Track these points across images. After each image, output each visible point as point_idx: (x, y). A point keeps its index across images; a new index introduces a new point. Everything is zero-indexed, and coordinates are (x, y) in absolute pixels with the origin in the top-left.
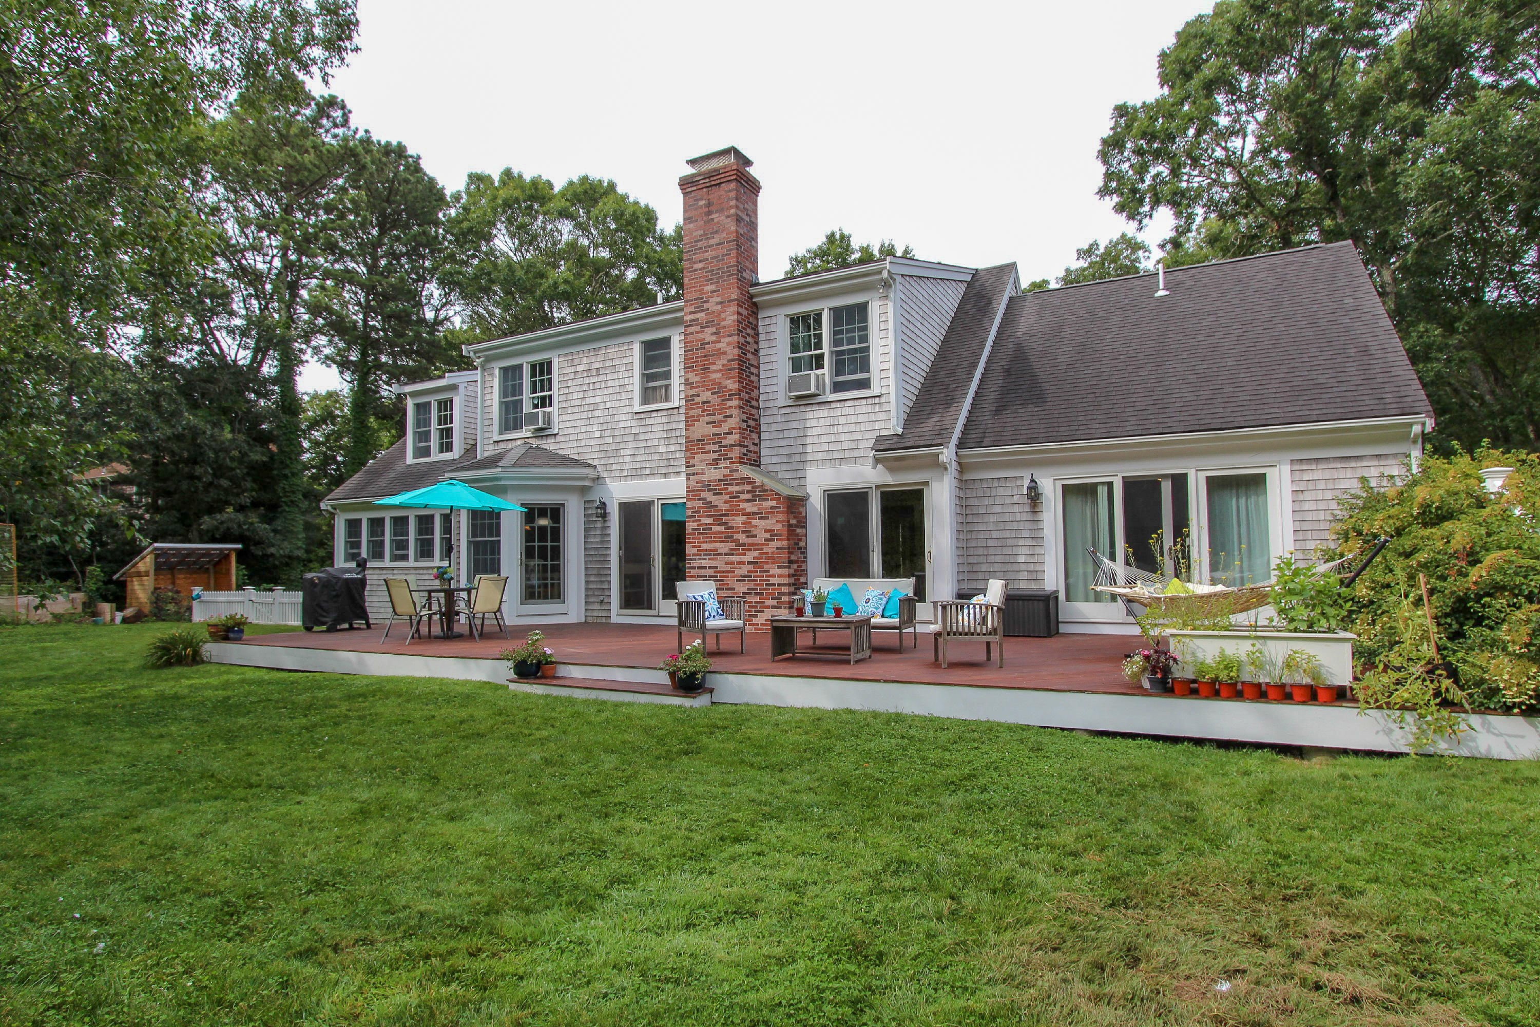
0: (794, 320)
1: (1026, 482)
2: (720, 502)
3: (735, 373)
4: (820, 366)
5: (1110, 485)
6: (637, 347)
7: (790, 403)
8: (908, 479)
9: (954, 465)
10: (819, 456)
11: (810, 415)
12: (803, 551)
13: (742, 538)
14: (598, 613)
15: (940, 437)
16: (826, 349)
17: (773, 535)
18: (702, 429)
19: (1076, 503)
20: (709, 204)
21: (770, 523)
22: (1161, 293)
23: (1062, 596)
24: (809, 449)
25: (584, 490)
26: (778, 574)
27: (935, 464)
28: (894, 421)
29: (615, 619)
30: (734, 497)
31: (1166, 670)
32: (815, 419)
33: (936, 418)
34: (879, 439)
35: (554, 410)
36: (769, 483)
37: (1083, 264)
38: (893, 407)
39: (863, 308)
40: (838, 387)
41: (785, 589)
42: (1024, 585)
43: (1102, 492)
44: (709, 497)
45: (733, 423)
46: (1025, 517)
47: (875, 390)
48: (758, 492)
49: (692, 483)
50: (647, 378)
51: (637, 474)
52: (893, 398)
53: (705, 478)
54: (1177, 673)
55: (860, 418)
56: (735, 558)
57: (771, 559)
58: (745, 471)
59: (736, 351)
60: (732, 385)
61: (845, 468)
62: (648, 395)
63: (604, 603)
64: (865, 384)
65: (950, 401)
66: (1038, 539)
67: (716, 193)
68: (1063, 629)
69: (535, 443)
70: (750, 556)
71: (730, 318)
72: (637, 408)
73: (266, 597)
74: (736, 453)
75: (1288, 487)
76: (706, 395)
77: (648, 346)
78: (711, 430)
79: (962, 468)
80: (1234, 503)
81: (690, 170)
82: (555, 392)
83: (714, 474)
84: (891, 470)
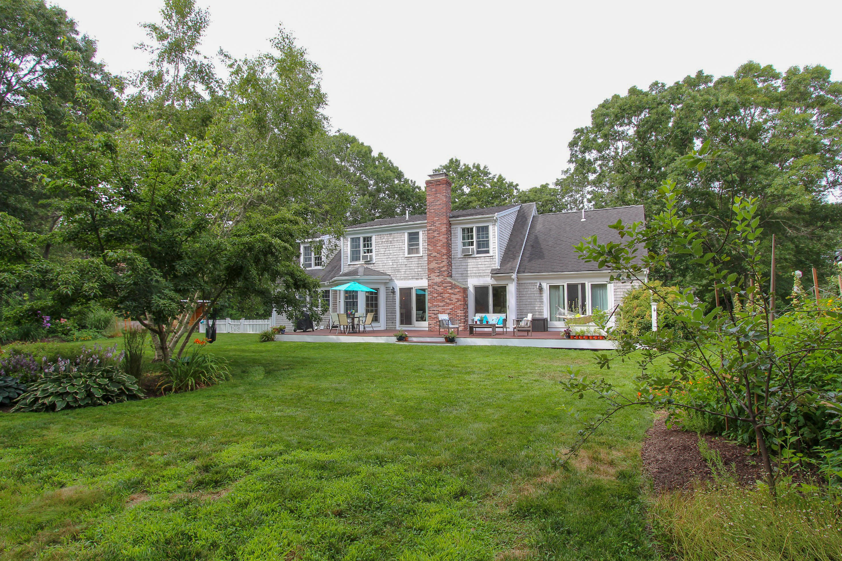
0: (463, 230)
1: (538, 284)
2: (440, 289)
3: (445, 247)
4: (472, 245)
5: (563, 286)
6: (406, 235)
7: (462, 256)
8: (502, 283)
9: (516, 279)
10: (472, 274)
11: (469, 261)
12: (467, 305)
13: (448, 301)
14: (391, 326)
15: (512, 270)
16: (475, 240)
17: (458, 300)
18: (434, 265)
19: (553, 291)
20: (436, 191)
21: (457, 296)
22: (583, 220)
23: (549, 320)
24: (469, 272)
25: (386, 283)
26: (460, 313)
27: (510, 279)
28: (497, 265)
29: (398, 328)
30: (446, 287)
31: (569, 333)
32: (471, 262)
33: (510, 264)
34: (492, 270)
35: (374, 254)
36: (457, 284)
37: (564, 177)
38: (497, 260)
39: (487, 228)
40: (478, 252)
41: (462, 317)
42: (537, 316)
43: (561, 288)
44: (436, 287)
45: (445, 263)
46: (538, 295)
47: (491, 254)
48: (453, 286)
49: (430, 283)
50: (410, 245)
51: (406, 278)
52: (497, 257)
53: (435, 281)
54: (571, 334)
55: (486, 263)
56: (445, 308)
57: (458, 308)
58: (449, 279)
59: (446, 240)
60: (444, 251)
61: (481, 278)
62: (410, 252)
63: (394, 323)
64: (487, 252)
65: (514, 258)
66: (542, 302)
67: (438, 188)
68: (549, 329)
69: (366, 266)
70: (450, 307)
71: (444, 229)
72: (406, 255)
73: (236, 322)
74: (446, 273)
75: (613, 288)
76: (435, 254)
77: (410, 234)
78: (437, 265)
79: (518, 279)
80: (599, 292)
81: (429, 178)
82: (373, 248)
83: (438, 280)
84: (496, 280)
